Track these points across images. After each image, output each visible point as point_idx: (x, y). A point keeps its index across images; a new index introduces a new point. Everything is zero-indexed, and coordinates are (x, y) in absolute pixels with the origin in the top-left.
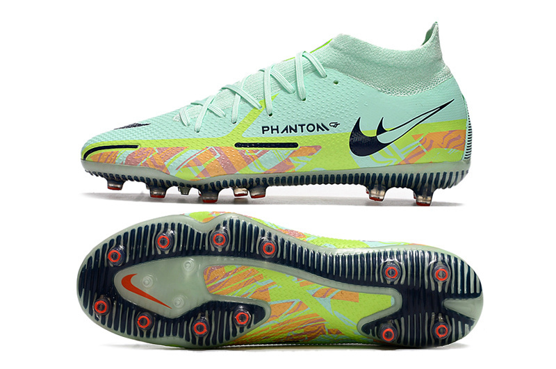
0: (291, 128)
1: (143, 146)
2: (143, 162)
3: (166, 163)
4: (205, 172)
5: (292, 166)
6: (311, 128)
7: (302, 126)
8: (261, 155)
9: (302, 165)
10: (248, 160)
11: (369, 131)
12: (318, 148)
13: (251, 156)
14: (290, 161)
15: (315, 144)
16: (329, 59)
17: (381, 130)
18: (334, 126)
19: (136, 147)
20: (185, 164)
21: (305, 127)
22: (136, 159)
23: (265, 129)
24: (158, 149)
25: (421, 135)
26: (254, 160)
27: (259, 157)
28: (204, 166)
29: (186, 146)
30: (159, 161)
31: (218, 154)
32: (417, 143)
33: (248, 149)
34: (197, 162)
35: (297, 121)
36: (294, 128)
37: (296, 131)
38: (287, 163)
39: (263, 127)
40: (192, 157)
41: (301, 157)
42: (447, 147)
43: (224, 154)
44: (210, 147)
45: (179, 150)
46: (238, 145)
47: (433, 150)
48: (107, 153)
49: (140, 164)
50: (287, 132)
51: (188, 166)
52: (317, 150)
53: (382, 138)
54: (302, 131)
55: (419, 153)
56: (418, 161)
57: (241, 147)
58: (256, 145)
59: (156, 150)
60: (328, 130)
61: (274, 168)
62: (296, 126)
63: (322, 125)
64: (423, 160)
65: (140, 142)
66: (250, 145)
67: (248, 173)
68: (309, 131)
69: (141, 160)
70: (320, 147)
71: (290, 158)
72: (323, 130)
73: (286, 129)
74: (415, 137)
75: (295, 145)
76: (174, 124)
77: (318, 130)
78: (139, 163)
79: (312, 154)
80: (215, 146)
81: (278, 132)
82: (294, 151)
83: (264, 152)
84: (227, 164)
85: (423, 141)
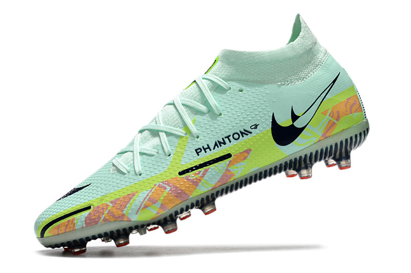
0: (220, 143)
1: (96, 205)
2: (102, 219)
3: (124, 212)
4: (162, 206)
5: (233, 175)
6: (236, 136)
7: (228, 137)
8: (204, 174)
9: (240, 171)
10: (196, 183)
11: (284, 121)
12: (248, 151)
13: (197, 178)
14: (230, 171)
15: (245, 149)
16: (225, 73)
17: (294, 117)
18: (255, 128)
19: (89, 208)
20: (142, 206)
21: (231, 138)
22: (95, 219)
23: (198, 151)
24: (111, 202)
25: (328, 110)
26: (200, 181)
27: (203, 177)
28: (160, 202)
29: (135, 190)
30: (117, 213)
31: (168, 187)
32: (327, 118)
33: (191, 174)
34: (152, 201)
35: (222, 135)
36: (222, 141)
37: (224, 143)
38: (228, 174)
39: (196, 150)
40: (145, 198)
41: (237, 164)
42: (351, 113)
43: (173, 185)
44: (158, 184)
45: (130, 197)
46: (181, 174)
47: (342, 119)
48: (64, 223)
49: (101, 221)
50: (218, 147)
51: (146, 207)
52: (249, 153)
53: (298, 124)
54: (230, 142)
55: (332, 125)
56: (334, 132)
57: (184, 173)
58: (197, 167)
59: (110, 204)
60: (251, 133)
61: (219, 182)
62: (223, 139)
63: (244, 130)
64: (337, 130)
65: (91, 202)
66: (192, 169)
67: (199, 194)
68: (235, 139)
69: (100, 218)
70: (250, 150)
71: (229, 168)
72: (247, 135)
73: (216, 144)
74: (324, 113)
75: (229, 156)
76: (114, 176)
77: (243, 136)
78: (99, 221)
79: (245, 158)
80: (162, 181)
81: (210, 150)
82: (230, 162)
83: (206, 171)
84: (179, 193)
85: (332, 114)
